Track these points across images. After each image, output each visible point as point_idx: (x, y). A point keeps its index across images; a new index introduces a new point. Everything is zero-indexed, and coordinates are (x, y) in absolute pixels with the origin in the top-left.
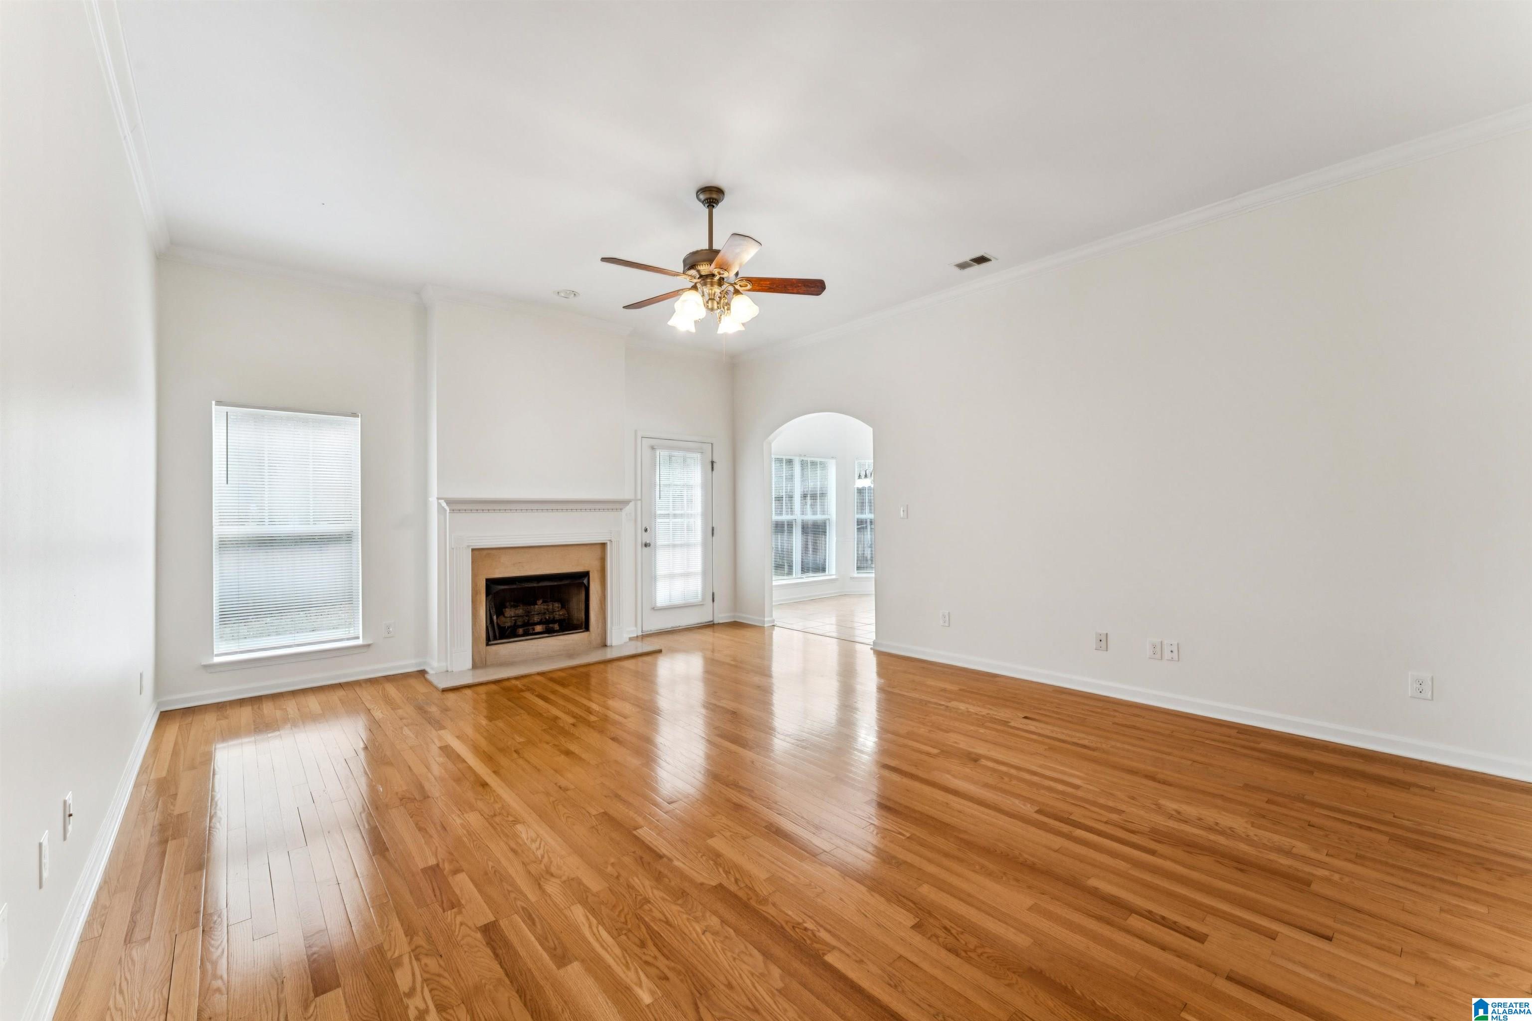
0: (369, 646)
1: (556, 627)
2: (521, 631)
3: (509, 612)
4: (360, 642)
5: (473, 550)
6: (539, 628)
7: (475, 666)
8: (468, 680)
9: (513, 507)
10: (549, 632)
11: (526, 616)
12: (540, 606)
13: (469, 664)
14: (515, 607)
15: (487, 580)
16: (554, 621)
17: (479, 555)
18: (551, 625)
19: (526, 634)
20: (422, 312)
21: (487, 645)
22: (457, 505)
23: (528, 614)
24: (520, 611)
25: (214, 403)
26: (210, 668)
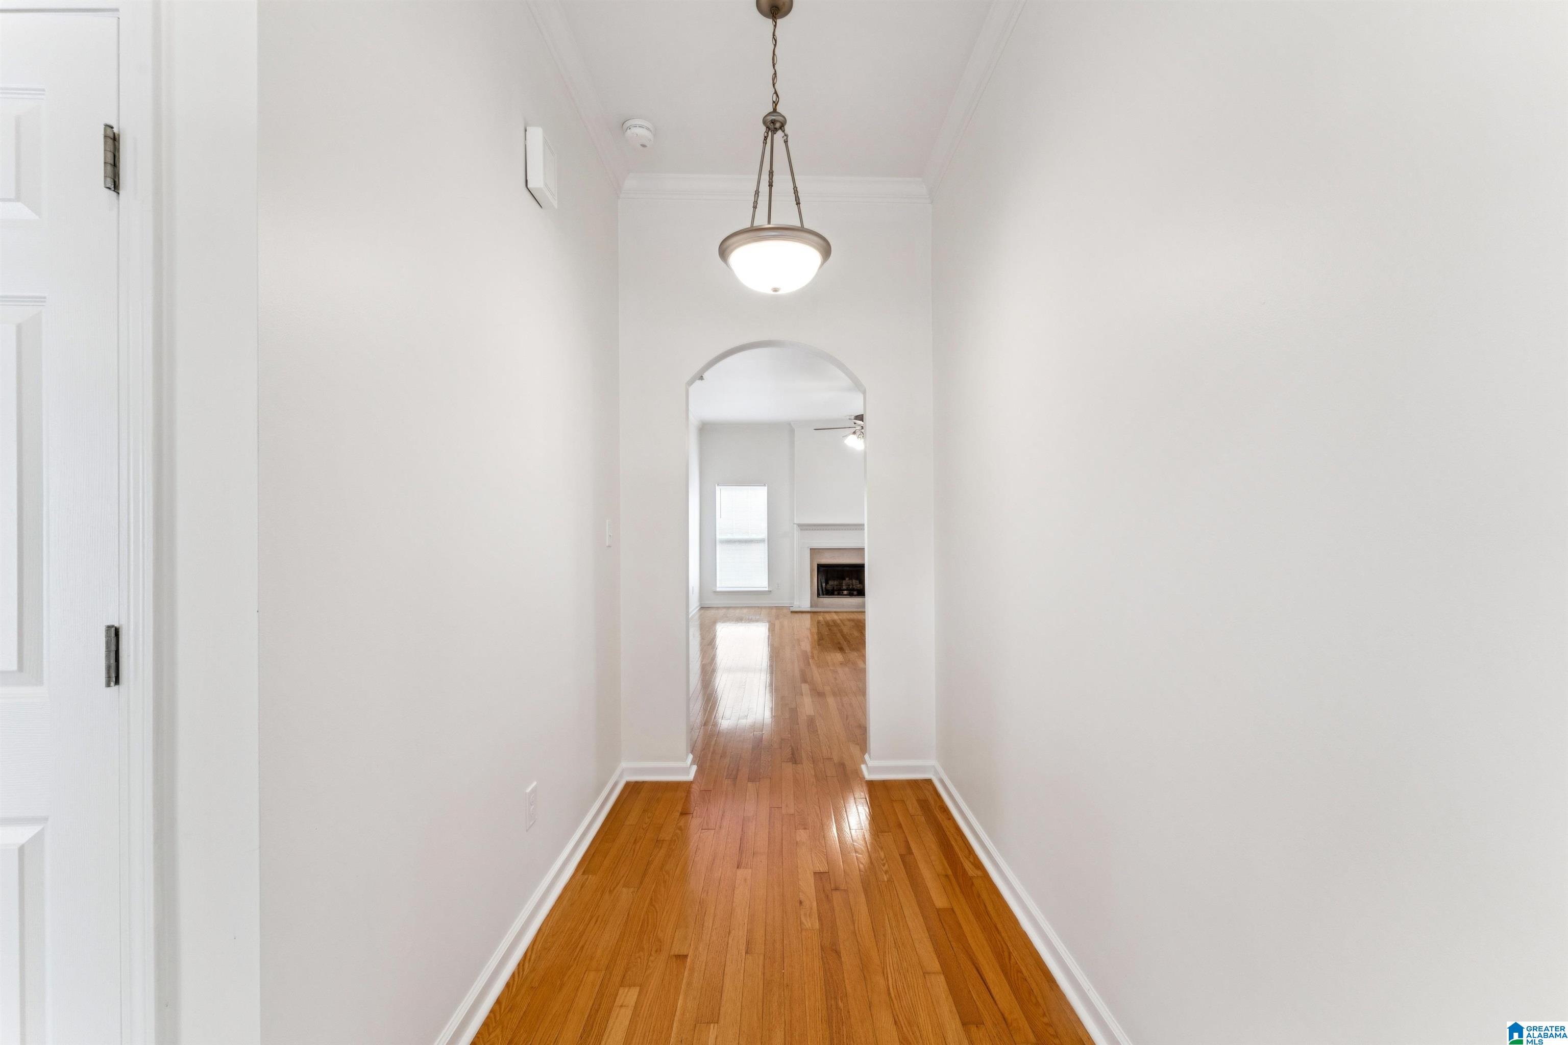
0: (770, 591)
1: (855, 593)
2: (836, 593)
3: (831, 583)
4: (767, 589)
5: (811, 549)
6: (845, 592)
7: (811, 606)
8: (809, 609)
9: (830, 528)
10: (851, 595)
11: (840, 585)
12: (847, 581)
13: (810, 606)
14: (834, 580)
15: (818, 565)
16: (853, 590)
17: (814, 551)
18: (852, 592)
19: (839, 594)
20: (792, 431)
21: (818, 597)
22: (803, 527)
23: (841, 585)
24: (836, 583)
25: (716, 485)
26: (715, 592)
